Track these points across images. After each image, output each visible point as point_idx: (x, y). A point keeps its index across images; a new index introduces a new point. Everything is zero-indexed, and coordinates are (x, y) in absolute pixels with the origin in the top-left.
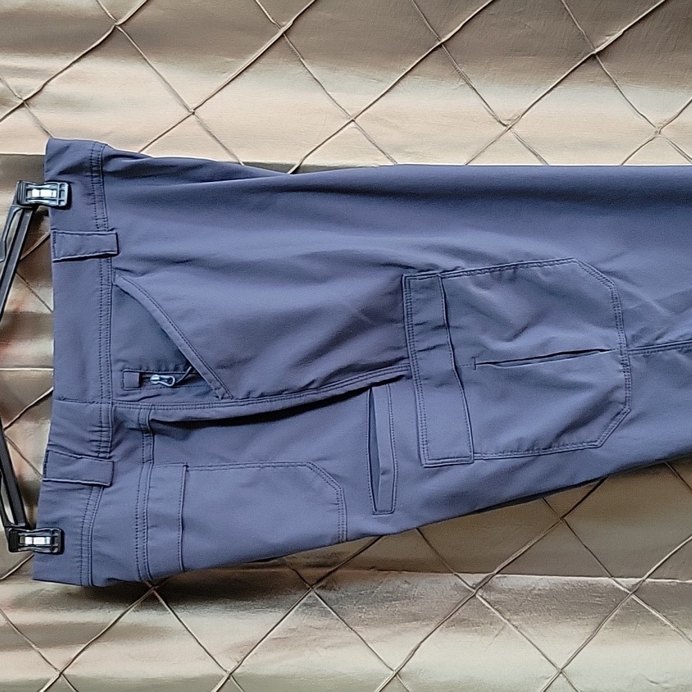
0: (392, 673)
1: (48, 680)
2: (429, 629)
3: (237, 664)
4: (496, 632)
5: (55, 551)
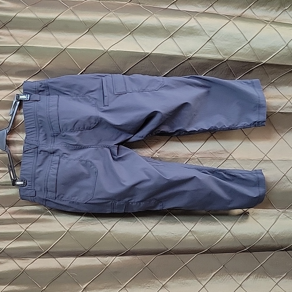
0: (108, 231)
1: (22, 232)
2: (118, 220)
3: (69, 228)
4: (135, 221)
5: (25, 185)
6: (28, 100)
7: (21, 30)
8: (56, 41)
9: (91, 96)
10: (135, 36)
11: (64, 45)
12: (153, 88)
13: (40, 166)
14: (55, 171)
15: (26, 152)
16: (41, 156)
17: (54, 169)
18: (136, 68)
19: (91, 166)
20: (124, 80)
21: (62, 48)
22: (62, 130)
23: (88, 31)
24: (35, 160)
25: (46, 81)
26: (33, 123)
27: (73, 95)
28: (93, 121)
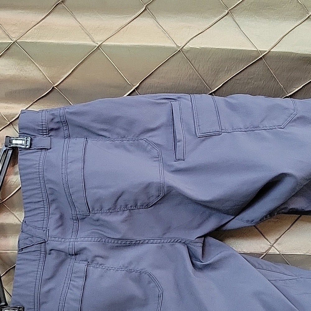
6: (27, 147)
7: (15, 12)
8: (83, 31)
9: (150, 139)
10: (237, 19)
11: (98, 39)
12: (275, 123)
13: (49, 279)
14: (79, 293)
15: (24, 251)
16: (52, 260)
17: (77, 288)
18: (238, 82)
19: (149, 283)
20: (216, 107)
21: (95, 44)
22: (93, 209)
23: (145, 9)
24: (40, 267)
25: (62, 111)
26: (38, 194)
27: (115, 136)
28: (153, 192)
